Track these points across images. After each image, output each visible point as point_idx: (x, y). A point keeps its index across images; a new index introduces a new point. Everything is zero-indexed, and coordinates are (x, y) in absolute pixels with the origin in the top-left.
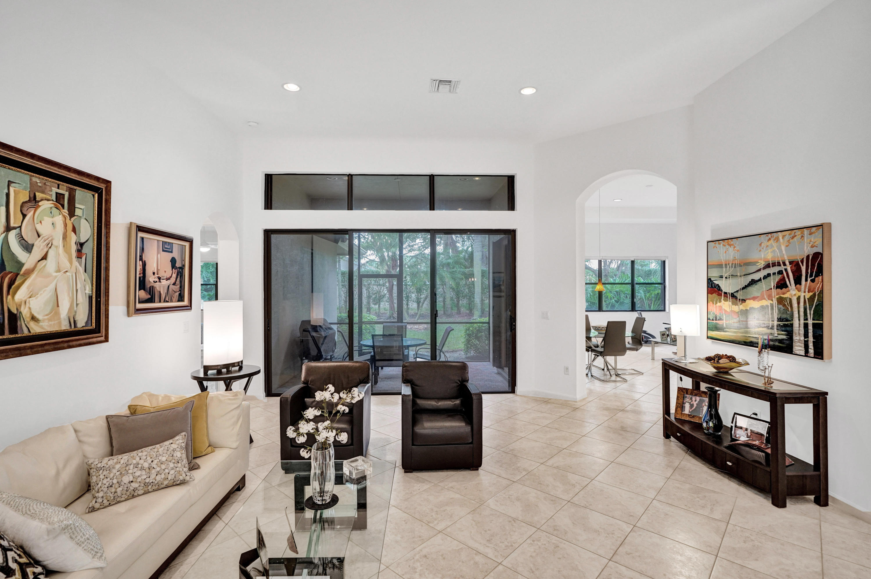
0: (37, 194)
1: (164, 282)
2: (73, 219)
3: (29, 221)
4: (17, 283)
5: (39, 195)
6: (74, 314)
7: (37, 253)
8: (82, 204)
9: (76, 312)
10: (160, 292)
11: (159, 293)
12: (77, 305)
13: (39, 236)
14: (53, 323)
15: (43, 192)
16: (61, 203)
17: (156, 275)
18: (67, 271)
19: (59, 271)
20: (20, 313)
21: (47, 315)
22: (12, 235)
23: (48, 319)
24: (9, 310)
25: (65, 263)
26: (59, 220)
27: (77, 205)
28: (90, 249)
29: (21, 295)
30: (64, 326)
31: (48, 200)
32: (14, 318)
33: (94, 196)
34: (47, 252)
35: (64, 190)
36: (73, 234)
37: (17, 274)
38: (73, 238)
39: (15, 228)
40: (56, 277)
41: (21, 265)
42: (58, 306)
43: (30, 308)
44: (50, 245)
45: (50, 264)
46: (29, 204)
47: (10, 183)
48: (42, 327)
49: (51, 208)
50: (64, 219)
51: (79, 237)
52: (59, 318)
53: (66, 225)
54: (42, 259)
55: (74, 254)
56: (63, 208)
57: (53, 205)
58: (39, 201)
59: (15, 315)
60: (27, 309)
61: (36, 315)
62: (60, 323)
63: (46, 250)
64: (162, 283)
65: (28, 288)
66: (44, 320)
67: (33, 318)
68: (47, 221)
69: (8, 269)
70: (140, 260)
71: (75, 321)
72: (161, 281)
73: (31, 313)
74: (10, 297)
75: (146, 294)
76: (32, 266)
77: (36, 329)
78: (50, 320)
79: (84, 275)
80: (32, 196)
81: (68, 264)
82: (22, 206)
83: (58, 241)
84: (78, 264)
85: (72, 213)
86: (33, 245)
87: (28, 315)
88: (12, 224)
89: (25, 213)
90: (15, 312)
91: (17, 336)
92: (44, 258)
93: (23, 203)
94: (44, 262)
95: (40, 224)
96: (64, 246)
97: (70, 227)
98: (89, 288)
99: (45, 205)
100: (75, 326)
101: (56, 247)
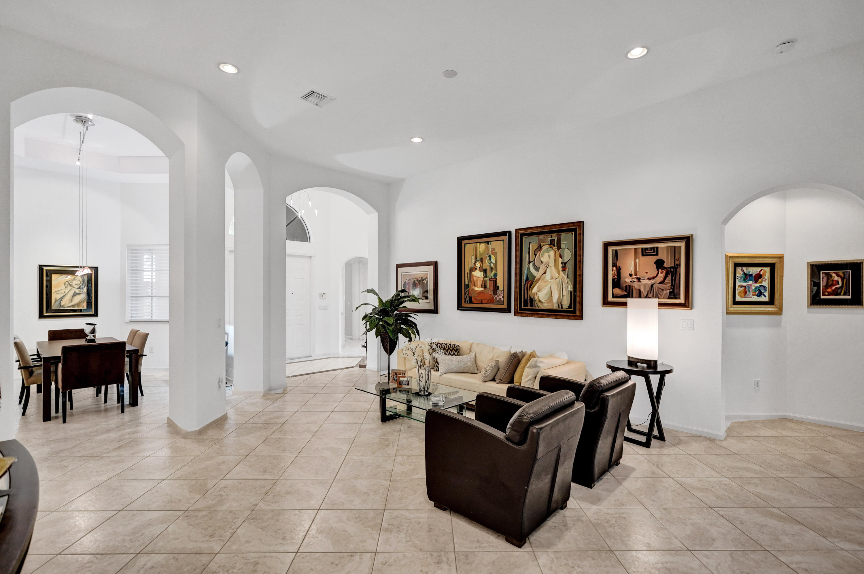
0: (541, 244)
1: (645, 282)
2: (559, 251)
3: (537, 257)
4: (533, 285)
5: (542, 244)
6: (561, 301)
7: (541, 271)
8: (566, 241)
9: (562, 300)
10: (640, 291)
11: (638, 291)
12: (563, 296)
13: (542, 263)
14: (549, 304)
15: (544, 242)
16: (553, 244)
17: (634, 276)
18: (557, 279)
19: (552, 278)
20: (534, 298)
21: (546, 300)
22: (531, 264)
23: (546, 302)
24: (530, 297)
25: (556, 274)
26: (552, 253)
27: (562, 243)
28: (570, 266)
29: (535, 290)
30: (555, 307)
31: (546, 245)
32: (532, 300)
33: (572, 234)
34: (546, 270)
35: (555, 237)
36: (560, 258)
37: (533, 281)
38: (560, 260)
39: (532, 262)
40: (551, 282)
41: (535, 277)
42: (552, 296)
43: (538, 296)
44: (547, 267)
45: (548, 276)
46: (538, 250)
47: (530, 243)
48: (544, 306)
49: (548, 248)
50: (555, 252)
51: (564, 260)
52: (553, 303)
53: (555, 255)
54: (544, 274)
55: (561, 269)
56: (554, 246)
57: (549, 247)
58: (542, 247)
59: (532, 299)
60: (537, 297)
61: (541, 300)
62: (553, 305)
63: (545, 269)
64: (642, 283)
65: (538, 287)
66: (545, 303)
67: (540, 301)
68: (546, 255)
69: (529, 279)
70: (613, 266)
71: (561, 305)
72: (641, 280)
73: (539, 298)
74: (530, 291)
75: (621, 291)
76: (539, 277)
77: (541, 307)
78: (548, 303)
79: (567, 280)
80: (539, 245)
81: (557, 275)
82: (535, 251)
83: (552, 264)
84: (563, 274)
85: (559, 248)
86: (539, 268)
87: (538, 299)
88: (531, 260)
89: (536, 254)
90: (532, 298)
91: (532, 308)
92: (545, 273)
93: (535, 250)
94: (545, 275)
95: (542, 257)
96: (555, 266)
97: (558, 255)
98: (571, 287)
99: (545, 248)
100: (562, 307)
101: (551, 267)
